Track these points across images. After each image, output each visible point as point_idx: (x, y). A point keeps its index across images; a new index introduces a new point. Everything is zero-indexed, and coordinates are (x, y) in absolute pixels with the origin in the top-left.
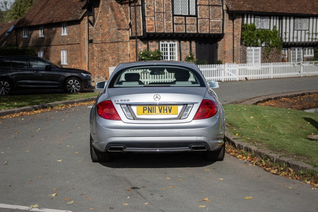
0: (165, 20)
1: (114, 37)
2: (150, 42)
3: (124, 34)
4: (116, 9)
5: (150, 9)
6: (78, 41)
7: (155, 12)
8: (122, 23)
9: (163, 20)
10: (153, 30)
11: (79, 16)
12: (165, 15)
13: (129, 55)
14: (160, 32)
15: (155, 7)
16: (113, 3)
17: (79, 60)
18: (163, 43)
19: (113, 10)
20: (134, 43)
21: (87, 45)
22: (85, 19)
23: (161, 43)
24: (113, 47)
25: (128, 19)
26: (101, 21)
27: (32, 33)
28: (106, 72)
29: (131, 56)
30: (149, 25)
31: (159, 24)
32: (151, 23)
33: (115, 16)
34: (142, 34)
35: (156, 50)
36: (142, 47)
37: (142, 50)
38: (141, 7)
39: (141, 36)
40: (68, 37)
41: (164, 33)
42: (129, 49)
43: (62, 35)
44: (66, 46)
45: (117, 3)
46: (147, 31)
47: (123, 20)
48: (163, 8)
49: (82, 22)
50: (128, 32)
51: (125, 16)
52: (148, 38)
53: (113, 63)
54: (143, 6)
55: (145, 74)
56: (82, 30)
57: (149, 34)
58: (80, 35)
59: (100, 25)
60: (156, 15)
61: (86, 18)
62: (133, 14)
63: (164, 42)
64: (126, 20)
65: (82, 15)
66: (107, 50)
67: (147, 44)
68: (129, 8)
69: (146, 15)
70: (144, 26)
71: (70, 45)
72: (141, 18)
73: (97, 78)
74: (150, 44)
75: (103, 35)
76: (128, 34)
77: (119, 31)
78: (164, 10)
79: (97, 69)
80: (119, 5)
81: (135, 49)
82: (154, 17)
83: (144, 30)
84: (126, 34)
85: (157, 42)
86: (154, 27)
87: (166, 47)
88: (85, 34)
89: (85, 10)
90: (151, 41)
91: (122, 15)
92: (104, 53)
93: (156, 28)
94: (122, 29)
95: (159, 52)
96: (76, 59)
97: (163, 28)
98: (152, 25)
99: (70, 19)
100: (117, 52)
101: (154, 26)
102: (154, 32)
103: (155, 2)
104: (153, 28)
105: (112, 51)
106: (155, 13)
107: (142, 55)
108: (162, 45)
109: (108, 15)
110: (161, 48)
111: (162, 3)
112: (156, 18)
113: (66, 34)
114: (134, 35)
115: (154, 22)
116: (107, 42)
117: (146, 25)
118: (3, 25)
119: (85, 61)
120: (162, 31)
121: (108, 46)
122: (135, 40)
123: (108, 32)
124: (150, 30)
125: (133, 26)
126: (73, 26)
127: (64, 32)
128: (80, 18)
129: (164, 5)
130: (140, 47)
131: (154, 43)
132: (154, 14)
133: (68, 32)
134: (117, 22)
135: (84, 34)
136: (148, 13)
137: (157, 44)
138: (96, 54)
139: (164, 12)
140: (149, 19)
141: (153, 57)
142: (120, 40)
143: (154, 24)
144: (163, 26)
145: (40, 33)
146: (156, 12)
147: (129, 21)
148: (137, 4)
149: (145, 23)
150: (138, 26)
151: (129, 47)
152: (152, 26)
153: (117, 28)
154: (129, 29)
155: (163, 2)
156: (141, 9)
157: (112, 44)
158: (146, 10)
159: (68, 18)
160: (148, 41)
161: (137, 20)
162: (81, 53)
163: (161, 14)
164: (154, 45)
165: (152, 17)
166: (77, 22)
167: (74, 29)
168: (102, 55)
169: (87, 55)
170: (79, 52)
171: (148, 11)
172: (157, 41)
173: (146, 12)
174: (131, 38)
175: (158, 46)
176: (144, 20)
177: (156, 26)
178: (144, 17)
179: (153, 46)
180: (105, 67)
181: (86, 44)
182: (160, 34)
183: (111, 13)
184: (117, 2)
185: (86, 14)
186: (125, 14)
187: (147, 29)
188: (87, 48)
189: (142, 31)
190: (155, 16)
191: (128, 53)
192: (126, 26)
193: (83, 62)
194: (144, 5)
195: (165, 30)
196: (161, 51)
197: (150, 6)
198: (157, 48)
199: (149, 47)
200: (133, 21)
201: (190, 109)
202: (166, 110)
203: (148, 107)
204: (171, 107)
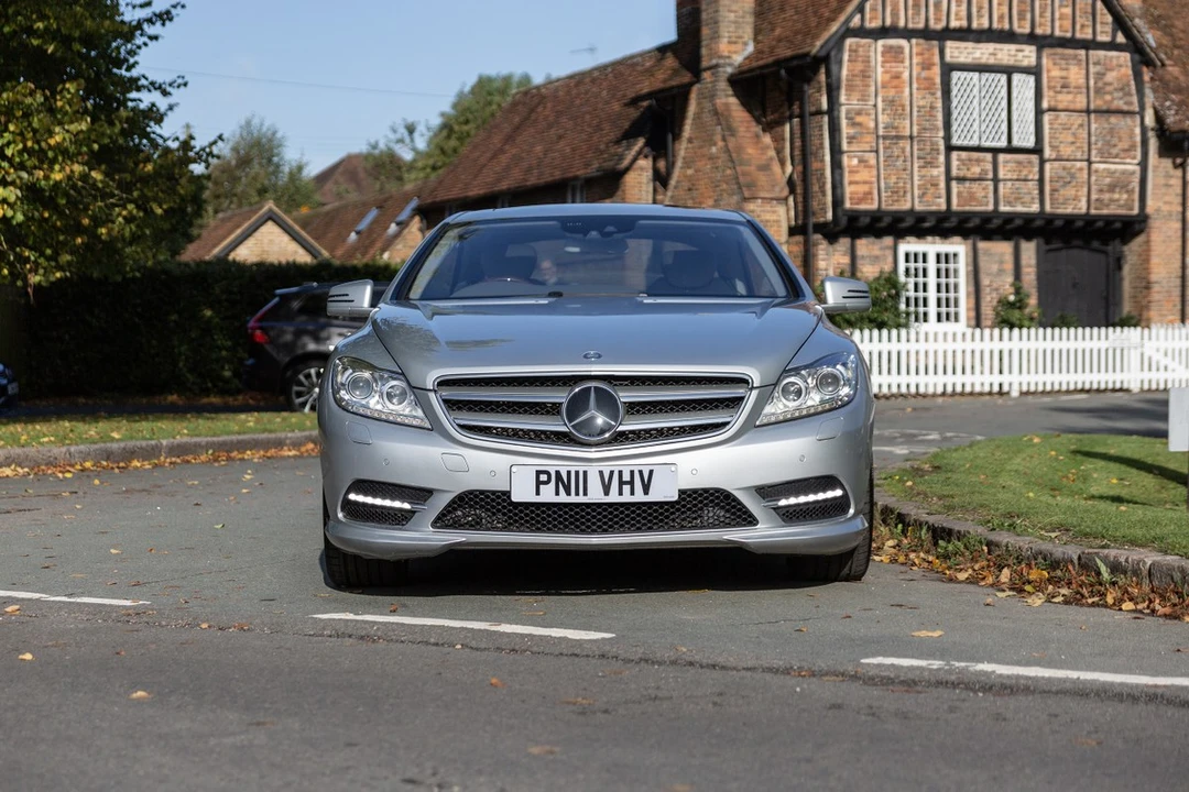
0: (916, 165)
2: (864, 242)
3: (766, 217)
4: (742, 129)
5: (859, 124)
7: (878, 137)
8: (762, 178)
9: (909, 164)
10: (872, 199)
11: (622, 157)
12: (915, 147)
14: (895, 207)
15: (880, 117)
16: (732, 109)
18: (911, 249)
19: (729, 131)
20: (803, 250)
22: (642, 170)
23: (902, 247)
25: (783, 164)
26: (690, 172)
30: (857, 183)
31: (893, 179)
32: (864, 175)
33: (737, 152)
34: (830, 216)
35: (881, 272)
36: (831, 262)
37: (831, 273)
38: (826, 118)
39: (825, 224)
41: (912, 211)
46: (848, 205)
47: (765, 168)
48: (908, 122)
49: (633, 179)
50: (781, 209)
51: (773, 154)
52: (852, 227)
54: (836, 113)
57: (854, 217)
59: (686, 185)
60: (881, 146)
61: (646, 163)
62: (798, 143)
63: (914, 243)
64: (777, 168)
67: (848, 251)
68: (787, 123)
69: (845, 146)
70: (837, 185)
72: (828, 158)
74: (861, 250)
76: (783, 215)
77: (751, 206)
78: (915, 128)
82: (873, 155)
83: (837, 202)
84: (774, 217)
85: (887, 244)
86: (875, 192)
87: (920, 265)
91: (762, 149)
93: (883, 194)
94: (763, 198)
95: (892, 281)
97: (909, 196)
98: (865, 182)
99: (594, 167)
101: (876, 185)
102: (874, 206)
103: (880, 99)
104: (870, 193)
106: (881, 141)
108: (907, 255)
109: (714, 149)
110: (902, 266)
111: (908, 103)
112: (882, 159)
114: (803, 219)
115: (875, 172)
117: (846, 181)
120: (906, 206)
122: (804, 238)
124: (860, 201)
125: (801, 188)
128: (626, 163)
129: (915, 109)
130: (822, 264)
131: (877, 247)
132: (874, 144)
134: (742, 174)
136: (851, 139)
137: (889, 250)
139: (911, 138)
140: (855, 161)
143: (875, 179)
144: (909, 186)
146: (885, 138)
147: (789, 169)
148: (811, 109)
149: (842, 175)
150: (814, 188)
152: (865, 188)
153: (743, 193)
154: (786, 199)
155: (908, 99)
156: (826, 127)
158: (846, 130)
159: (586, 164)
160: (854, 237)
161: (814, 166)
163: (902, 143)
164: (877, 257)
165: (867, 155)
166: (611, 178)
171: (852, 131)
172: (890, 238)
173: (844, 135)
174: (794, 231)
175: (890, 259)
176: (837, 165)
177: (883, 185)
178: (837, 153)
179: (873, 261)
182: (898, 217)
183: (723, 144)
185: (648, 150)
186: (772, 145)
187: (847, 196)
189: (829, 205)
190: (877, 152)
192: (777, 189)
194: (839, 111)
195: (916, 201)
196: (902, 278)
197: (859, 113)
198: (888, 267)
199: (859, 262)
200: (800, 168)
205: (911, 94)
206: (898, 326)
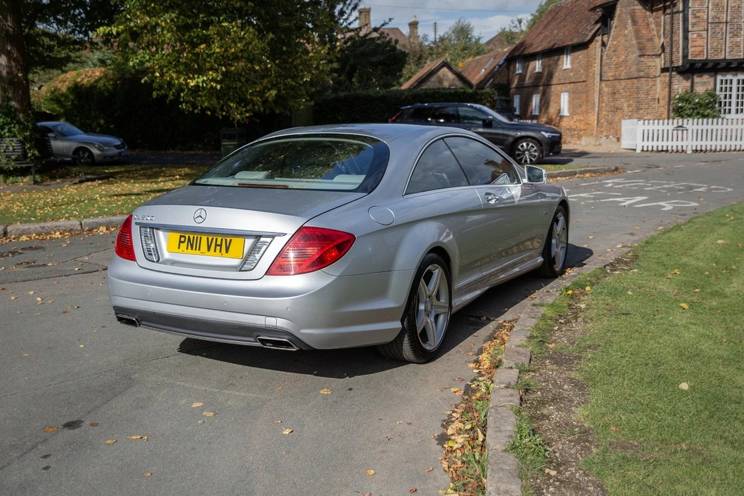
0: (728, 37)
1: (634, 68)
2: (698, 77)
3: (650, 64)
4: (640, 22)
5: (699, 17)
6: (583, 78)
7: (708, 23)
8: (649, 45)
9: (724, 36)
10: (703, 54)
11: (587, 35)
12: (728, 27)
13: (658, 100)
14: (716, 58)
15: (710, 13)
16: (637, 11)
17: (584, 108)
18: (724, 78)
19: (634, 22)
20: (667, 79)
21: (598, 84)
22: (597, 41)
23: (719, 77)
24: (629, 86)
25: (660, 37)
26: (615, 43)
27: (528, 66)
28: (618, 128)
29: (661, 101)
30: (695, 46)
31: (715, 44)
32: (700, 42)
33: (637, 33)
34: (680, 63)
35: (707, 91)
36: (681, 85)
37: (680, 92)
38: (681, 15)
39: (678, 67)
40: (572, 71)
41: (725, 59)
42: (658, 90)
43: (565, 67)
44: (569, 86)
45: (644, 11)
46: (690, 58)
47: (651, 40)
48: (725, 15)
49: (591, 46)
50: (658, 60)
51: (655, 33)
52: (691, 69)
53: (630, 114)
54: (686, 12)
55: (680, 132)
56: (590, 59)
57: (693, 63)
58: (588, 67)
59: (613, 49)
60: (709, 28)
61: (599, 38)
62: (668, 27)
63: (725, 75)
64: (656, 40)
65: (592, 34)
66: (622, 91)
67: (690, 80)
68: (663, 17)
69: (690, 29)
70: (685, 48)
71: (572, 84)
72: (681, 35)
73: (605, 138)
74: (697, 79)
75: (618, 66)
76: (659, 63)
77: (642, 59)
78: (729, 18)
79: (606, 123)
80: (648, 13)
81: (667, 90)
82: (706, 32)
83: (685, 56)
84: (654, 64)
85: (711, 77)
86: (705, 51)
87: (728, 86)
88: (596, 65)
89: (599, 25)
90: (699, 75)
91: (650, 31)
92: (617, 96)
93: (709, 52)
94: (649, 55)
95: (712, 94)
96: (580, 106)
97: (723, 52)
98: (700, 46)
99: (575, 41)
100: (635, 95)
101: (705, 47)
102: (705, 58)
103: (710, 4)
104: (703, 51)
105: (628, 94)
106: (709, 25)
107: (679, 99)
108: (722, 81)
109: (626, 32)
110: (718, 86)
111: (725, 6)
112: (709, 34)
113: (569, 66)
114: (668, 65)
115: (705, 41)
116: (621, 78)
117: (690, 46)
118: (497, 55)
119: (594, 110)
120: (722, 57)
121: (624, 84)
122: (668, 74)
123: (625, 61)
124: (697, 55)
125: (668, 50)
126: (578, 53)
127: (567, 62)
128: (588, 38)
129: (729, 8)
130: (676, 87)
131: (706, 78)
132: (706, 27)
133: (572, 63)
134: (639, 43)
135: (594, 65)
136: (694, 25)
137: (712, 80)
138: (605, 98)
139: (727, 22)
140: (695, 36)
141: (698, 103)
142: (642, 74)
143: (705, 45)
144: (723, 47)
145: (537, 66)
146: (712, 23)
147: (662, 40)
148: (675, 10)
149: (688, 43)
150: (674, 50)
151: (659, 86)
152: (700, 49)
153: (638, 53)
154: (660, 55)
155: (726, 3)
156: (681, 19)
157: (629, 81)
158: (691, 20)
159: (572, 39)
160: (693, 75)
161: (674, 39)
162: (587, 97)
163: (721, 25)
164: (705, 82)
165: (701, 32)
166: (583, 46)
167: (580, 57)
168: (615, 100)
169: (597, 100)
170: (584, 95)
171: (694, 21)
172: (712, 74)
173: (690, 23)
174: (664, 70)
175: (712, 83)
176: (686, 38)
177: (709, 47)
178: (686, 31)
179: (703, 85)
180: (617, 120)
181: (596, 81)
182: (717, 63)
183: (631, 28)
184: (645, 8)
185: (600, 31)
186: (655, 29)
187: (690, 53)
188: (597, 89)
189: (681, 58)
190: (707, 30)
191: (656, 97)
192: (656, 50)
193: (590, 111)
194: (688, 11)
195: (727, 54)
196: (718, 93)
197: (699, 11)
198: (711, 87)
199: (695, 85)
200: (668, 40)
201: (264, 247)
202: (221, 245)
203: (189, 237)
204: (231, 240)
205: (728, 1)
206: (714, 117)
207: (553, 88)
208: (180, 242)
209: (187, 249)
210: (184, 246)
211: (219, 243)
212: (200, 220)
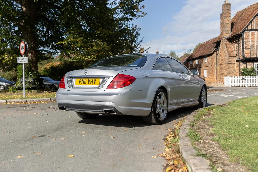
0: (257, 51)
1: (227, 61)
2: (248, 63)
3: (232, 59)
5: (247, 44)
6: (211, 65)
7: (250, 46)
8: (232, 53)
11: (212, 51)
12: (257, 48)
13: (236, 70)
14: (253, 57)
15: (251, 43)
16: (227, 43)
17: (212, 74)
18: (257, 64)
19: (227, 47)
20: (238, 64)
21: (216, 66)
22: (215, 53)
23: (255, 63)
24: (226, 66)
25: (235, 51)
26: (221, 53)
27: (193, 62)
28: (223, 80)
29: (236, 71)
31: (253, 53)
32: (248, 52)
33: (228, 50)
34: (242, 59)
35: (251, 67)
36: (243, 66)
37: (243, 68)
38: (241, 44)
39: (241, 60)
40: (207, 63)
41: (256, 58)
42: (235, 67)
43: (205, 62)
44: (206, 67)
45: (229, 43)
46: (245, 57)
47: (232, 52)
48: (255, 44)
49: (213, 55)
50: (235, 58)
51: (233, 50)
53: (227, 75)
55: (243, 80)
56: (213, 59)
57: (246, 59)
58: (213, 61)
59: (220, 55)
61: (216, 52)
62: (237, 48)
63: (257, 63)
64: (234, 52)
65: (213, 51)
66: (224, 68)
67: (245, 64)
68: (236, 45)
69: (244, 48)
70: (243, 54)
71: (208, 67)
72: (242, 50)
73: (219, 83)
74: (248, 64)
75: (222, 60)
76: (235, 59)
77: (230, 58)
78: (257, 45)
79: (219, 78)
80: (231, 44)
81: (238, 67)
84: (234, 59)
85: (252, 63)
86: (250, 55)
88: (215, 61)
89: (215, 48)
92: (222, 69)
93: (251, 55)
94: (232, 57)
95: (253, 69)
96: (211, 74)
97: (256, 55)
98: (248, 53)
99: (208, 53)
100: (228, 69)
101: (250, 54)
102: (250, 57)
103: (250, 40)
105: (226, 69)
107: (242, 70)
108: (256, 64)
109: (224, 50)
110: (255, 66)
111: (255, 41)
112: (251, 50)
113: (206, 61)
114: (238, 59)
115: (250, 52)
116: (223, 64)
117: (245, 53)
118: (183, 60)
119: (215, 75)
120: (256, 57)
121: (224, 66)
122: (238, 62)
123: (224, 59)
124: (247, 56)
125: (238, 55)
126: (209, 57)
127: (206, 60)
128: (212, 52)
129: (257, 42)
130: (241, 66)
131: (251, 63)
132: (250, 47)
133: (207, 61)
134: (228, 53)
135: (214, 61)
136: (246, 47)
137: (253, 64)
138: (218, 70)
139: (256, 46)
140: (246, 50)
141: (248, 71)
142: (230, 62)
143: (250, 53)
144: (256, 54)
145: (196, 62)
147: (236, 52)
148: (239, 43)
149: (244, 52)
150: (240, 55)
151: (236, 66)
152: (248, 54)
153: (228, 56)
154: (235, 56)
155: (255, 40)
156: (241, 45)
157: (226, 65)
159: (207, 53)
160: (246, 62)
161: (240, 51)
162: (213, 70)
163: (254, 47)
164: (250, 65)
165: (248, 49)
166: (211, 55)
167: (210, 58)
168: (221, 71)
169: (216, 72)
170: (212, 70)
171: (246, 46)
172: (253, 62)
173: (244, 46)
174: (237, 61)
175: (253, 65)
176: (243, 51)
177: (251, 54)
180: (223, 77)
181: (215, 66)
182: (254, 59)
183: (226, 49)
184: (230, 42)
185: (216, 50)
186: (233, 48)
187: (245, 56)
188: (216, 68)
189: (242, 57)
190: (250, 48)
191: (235, 69)
192: (234, 55)
193: (214, 75)
194: (244, 43)
195: (257, 56)
196: (255, 68)
197: (247, 43)
198: (252, 66)
199: (247, 66)
200: (238, 52)
201: (106, 80)
202: (92, 82)
203: (82, 80)
204: (96, 80)
205: (256, 39)
206: (254, 76)
207: (202, 68)
208: (80, 81)
209: (82, 83)
210: (81, 83)
211: (92, 81)
212: (86, 73)
